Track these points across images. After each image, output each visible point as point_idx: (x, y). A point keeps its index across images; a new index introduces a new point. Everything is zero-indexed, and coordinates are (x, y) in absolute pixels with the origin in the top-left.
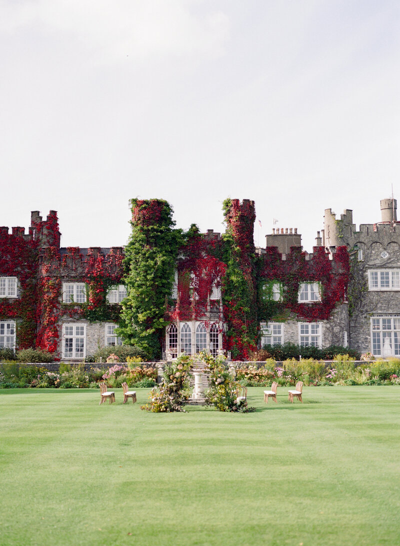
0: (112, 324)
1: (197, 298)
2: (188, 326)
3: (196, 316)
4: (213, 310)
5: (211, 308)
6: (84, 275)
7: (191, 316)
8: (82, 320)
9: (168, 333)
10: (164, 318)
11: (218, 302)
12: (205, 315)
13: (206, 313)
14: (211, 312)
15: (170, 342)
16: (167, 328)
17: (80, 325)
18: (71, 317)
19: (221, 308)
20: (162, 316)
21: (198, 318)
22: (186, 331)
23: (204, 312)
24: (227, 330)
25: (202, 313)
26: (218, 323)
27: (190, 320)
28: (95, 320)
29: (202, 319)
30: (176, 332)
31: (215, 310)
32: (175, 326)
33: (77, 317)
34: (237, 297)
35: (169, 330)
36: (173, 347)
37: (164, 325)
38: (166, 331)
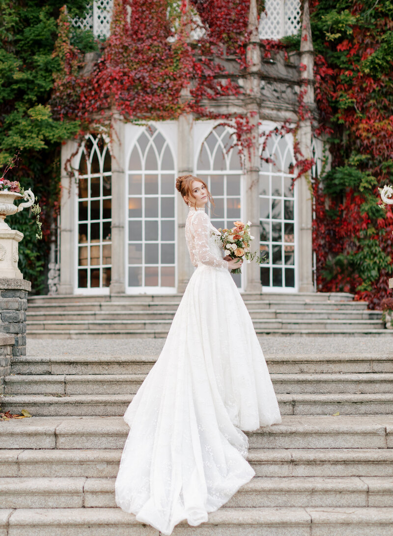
1: (198, 34)
2: (160, 140)
3: (197, 94)
4: (272, 71)
5: (265, 61)
7: (175, 94)
9: (71, 175)
10: (53, 105)
11: (291, 45)
12: (237, 90)
13: (241, 82)
14: (263, 77)
15: (83, 215)
16: (66, 154)
19: (307, 61)
20: (44, 98)
21: (205, 102)
22: (151, 164)
23: (232, 77)
24: (328, 168)
25: (224, 82)
26: (294, 131)
27: (166, 112)
29: (224, 110)
30: (107, 168)
31: (280, 70)
32: (102, 144)
34: (377, 15)
35: (76, 163)
36: (95, 236)
37: (54, 135)
38: (63, 166)
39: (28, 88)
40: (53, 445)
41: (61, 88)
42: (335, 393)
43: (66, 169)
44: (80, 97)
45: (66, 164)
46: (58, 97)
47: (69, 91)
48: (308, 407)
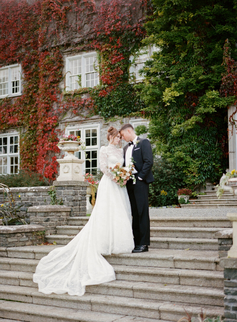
0: (141, 119)
6: (92, 36)
8: (94, 117)
16: (230, 113)
17: (90, 126)
18: (78, 115)
28: (113, 115)
33: (85, 113)
37: (220, 105)
38: (229, 119)
39: (210, 83)
40: (33, 257)
41: (225, 80)
42: (200, 238)
43: (230, 121)
44: (234, 84)
45: (230, 118)
46: (223, 85)
47: (229, 81)
48: (176, 245)
